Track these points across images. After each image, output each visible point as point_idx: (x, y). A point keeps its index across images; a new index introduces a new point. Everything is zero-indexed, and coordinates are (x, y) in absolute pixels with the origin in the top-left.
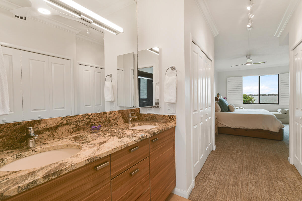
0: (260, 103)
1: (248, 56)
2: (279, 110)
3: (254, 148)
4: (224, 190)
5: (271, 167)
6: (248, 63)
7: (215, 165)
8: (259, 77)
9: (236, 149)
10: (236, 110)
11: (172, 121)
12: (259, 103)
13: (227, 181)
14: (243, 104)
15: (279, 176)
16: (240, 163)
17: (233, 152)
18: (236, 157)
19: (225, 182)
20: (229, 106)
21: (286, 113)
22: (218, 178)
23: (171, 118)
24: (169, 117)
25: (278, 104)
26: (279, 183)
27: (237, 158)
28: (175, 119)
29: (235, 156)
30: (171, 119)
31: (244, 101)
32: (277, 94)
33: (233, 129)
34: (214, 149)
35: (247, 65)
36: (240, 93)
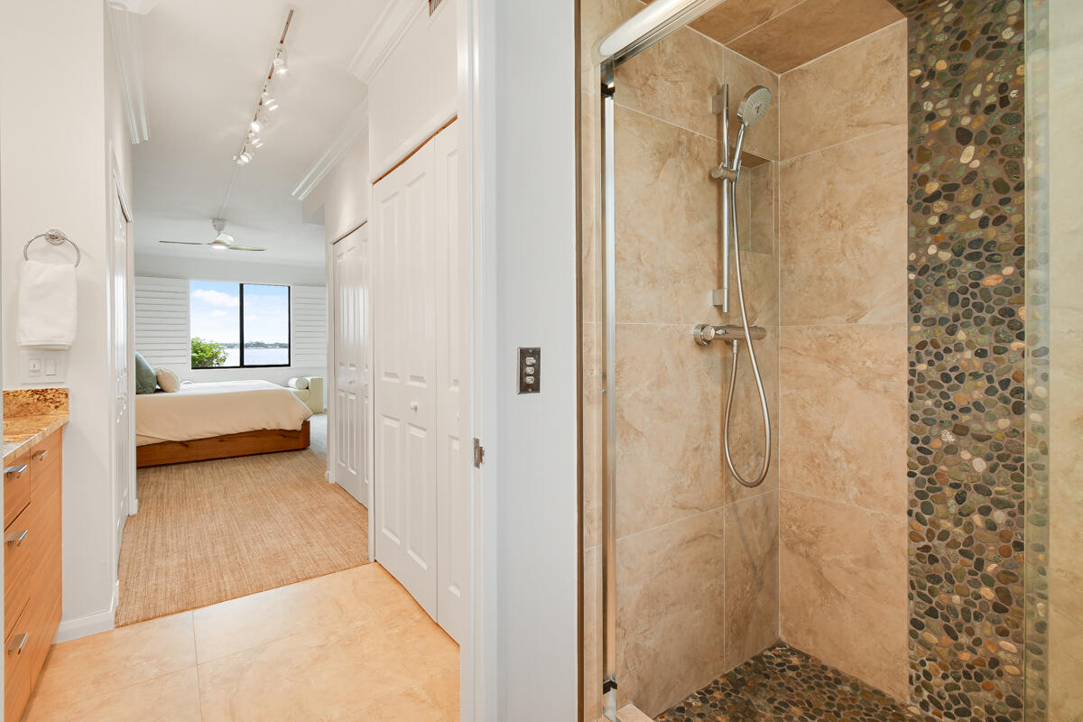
0: (245, 364)
1: (220, 223)
2: (293, 382)
3: (251, 477)
4: (210, 573)
5: (297, 499)
6: (217, 242)
7: (159, 540)
8: (242, 286)
9: (205, 491)
10: (182, 386)
11: (52, 406)
12: (242, 365)
13: (211, 555)
14: (193, 368)
15: (315, 506)
16: (227, 514)
17: (199, 499)
18: (212, 506)
19: (206, 560)
20: (160, 373)
21: (307, 388)
22: (183, 560)
23: (48, 397)
24: (37, 396)
25: (289, 365)
26: (318, 517)
27: (214, 508)
28: (64, 400)
29: (208, 505)
30: (46, 400)
31: (194, 359)
32: (287, 342)
33: (181, 443)
34: (134, 510)
35: (217, 247)
36: (184, 334)
